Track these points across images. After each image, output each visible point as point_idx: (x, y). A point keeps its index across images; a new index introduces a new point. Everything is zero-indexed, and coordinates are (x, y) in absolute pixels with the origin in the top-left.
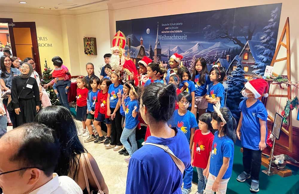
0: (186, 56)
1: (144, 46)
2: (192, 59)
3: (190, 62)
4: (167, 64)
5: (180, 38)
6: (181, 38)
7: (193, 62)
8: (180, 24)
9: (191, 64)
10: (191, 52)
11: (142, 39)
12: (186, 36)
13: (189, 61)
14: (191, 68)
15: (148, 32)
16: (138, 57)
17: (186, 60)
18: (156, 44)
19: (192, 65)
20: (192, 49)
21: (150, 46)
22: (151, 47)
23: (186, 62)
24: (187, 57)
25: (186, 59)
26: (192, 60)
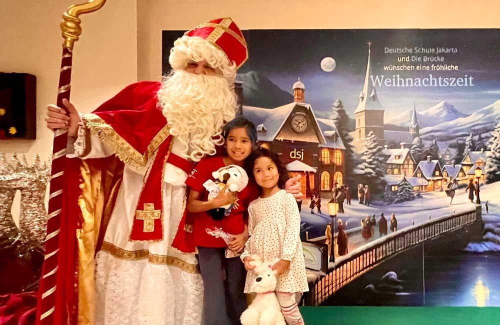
0: (475, 123)
1: (308, 106)
2: (493, 130)
3: (488, 138)
4: (407, 150)
5: (450, 82)
6: (455, 82)
7: (496, 138)
8: (448, 51)
9: (491, 143)
10: (488, 116)
11: (302, 86)
12: (471, 78)
13: (483, 135)
14: (493, 151)
15: (327, 68)
16: (281, 138)
17: (473, 135)
18: (363, 98)
19: (494, 145)
20: (492, 108)
21: (336, 104)
22: (340, 106)
23: (476, 138)
24: (476, 128)
25: (474, 130)
26: (492, 133)
